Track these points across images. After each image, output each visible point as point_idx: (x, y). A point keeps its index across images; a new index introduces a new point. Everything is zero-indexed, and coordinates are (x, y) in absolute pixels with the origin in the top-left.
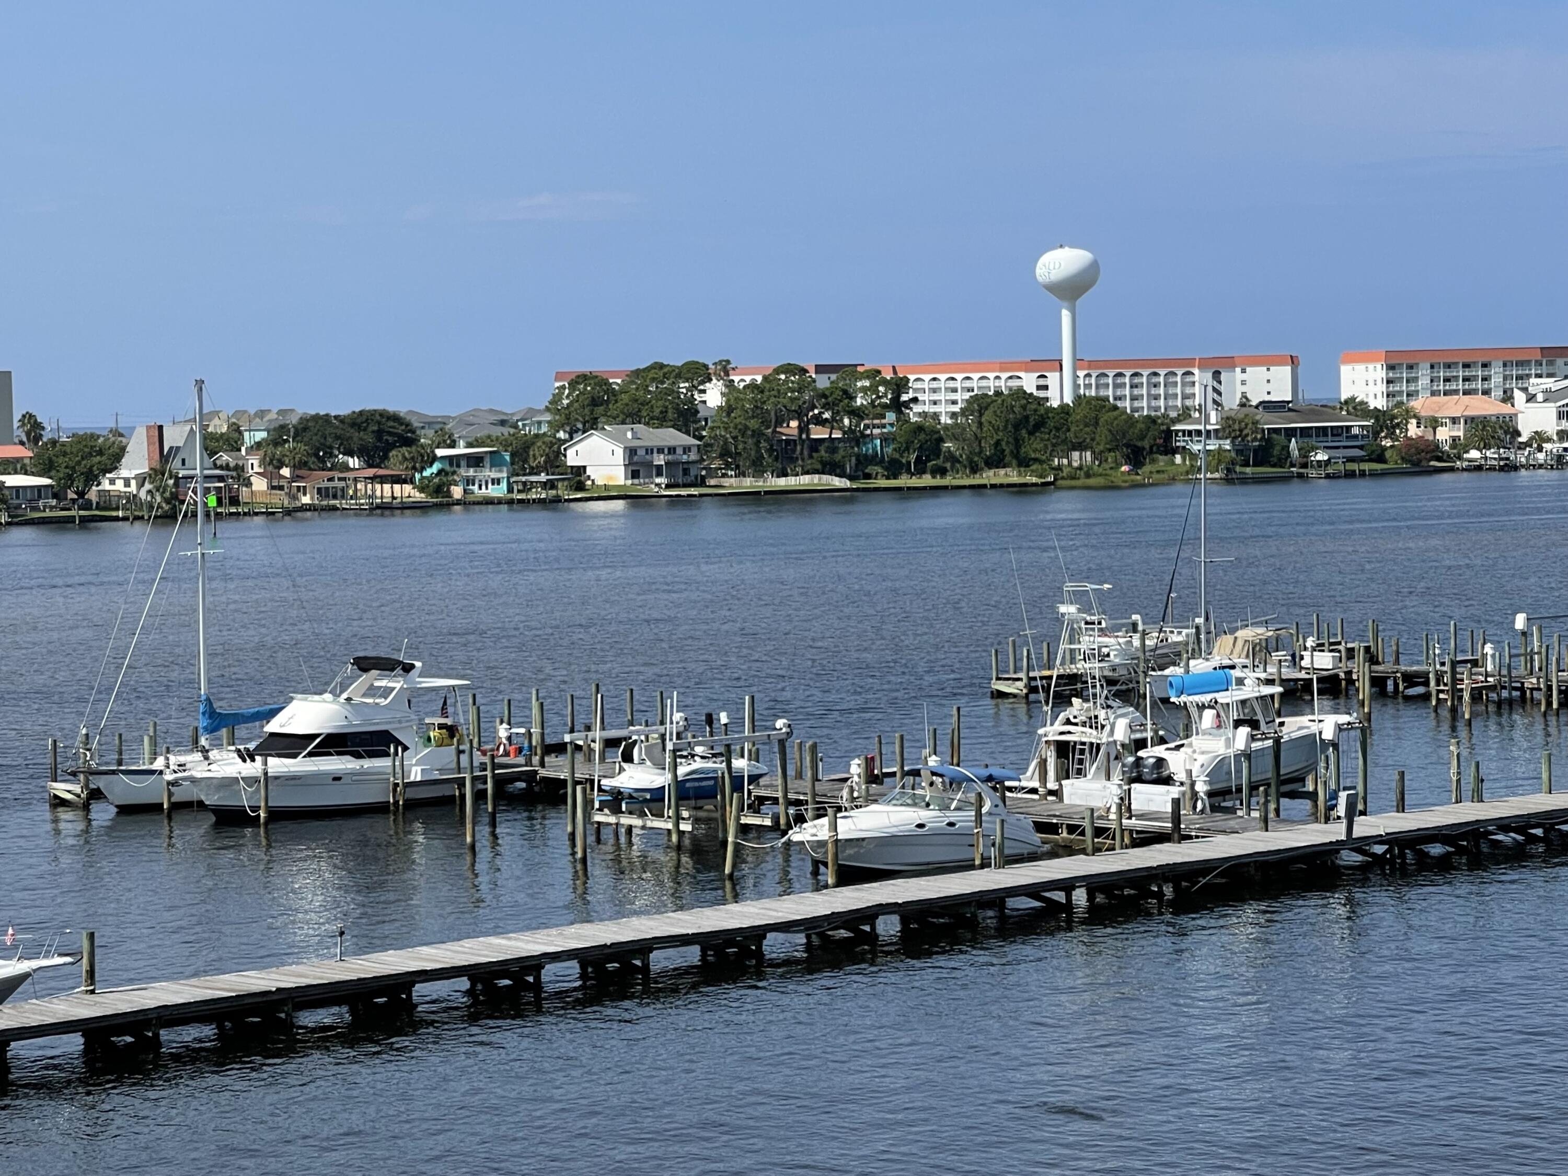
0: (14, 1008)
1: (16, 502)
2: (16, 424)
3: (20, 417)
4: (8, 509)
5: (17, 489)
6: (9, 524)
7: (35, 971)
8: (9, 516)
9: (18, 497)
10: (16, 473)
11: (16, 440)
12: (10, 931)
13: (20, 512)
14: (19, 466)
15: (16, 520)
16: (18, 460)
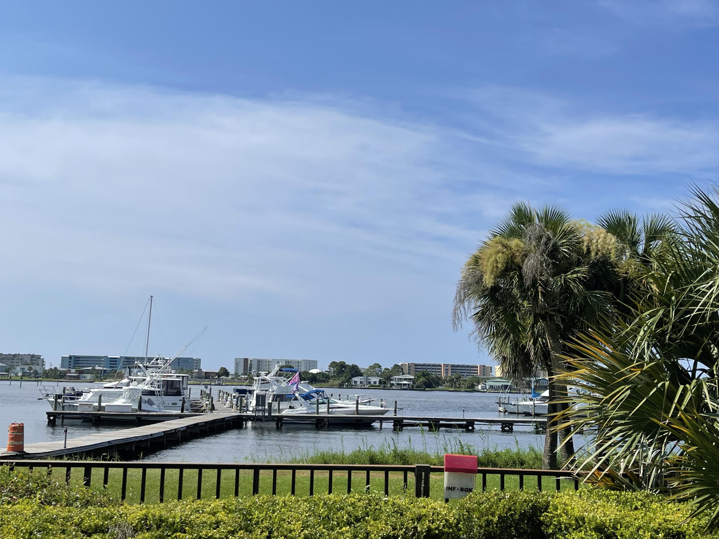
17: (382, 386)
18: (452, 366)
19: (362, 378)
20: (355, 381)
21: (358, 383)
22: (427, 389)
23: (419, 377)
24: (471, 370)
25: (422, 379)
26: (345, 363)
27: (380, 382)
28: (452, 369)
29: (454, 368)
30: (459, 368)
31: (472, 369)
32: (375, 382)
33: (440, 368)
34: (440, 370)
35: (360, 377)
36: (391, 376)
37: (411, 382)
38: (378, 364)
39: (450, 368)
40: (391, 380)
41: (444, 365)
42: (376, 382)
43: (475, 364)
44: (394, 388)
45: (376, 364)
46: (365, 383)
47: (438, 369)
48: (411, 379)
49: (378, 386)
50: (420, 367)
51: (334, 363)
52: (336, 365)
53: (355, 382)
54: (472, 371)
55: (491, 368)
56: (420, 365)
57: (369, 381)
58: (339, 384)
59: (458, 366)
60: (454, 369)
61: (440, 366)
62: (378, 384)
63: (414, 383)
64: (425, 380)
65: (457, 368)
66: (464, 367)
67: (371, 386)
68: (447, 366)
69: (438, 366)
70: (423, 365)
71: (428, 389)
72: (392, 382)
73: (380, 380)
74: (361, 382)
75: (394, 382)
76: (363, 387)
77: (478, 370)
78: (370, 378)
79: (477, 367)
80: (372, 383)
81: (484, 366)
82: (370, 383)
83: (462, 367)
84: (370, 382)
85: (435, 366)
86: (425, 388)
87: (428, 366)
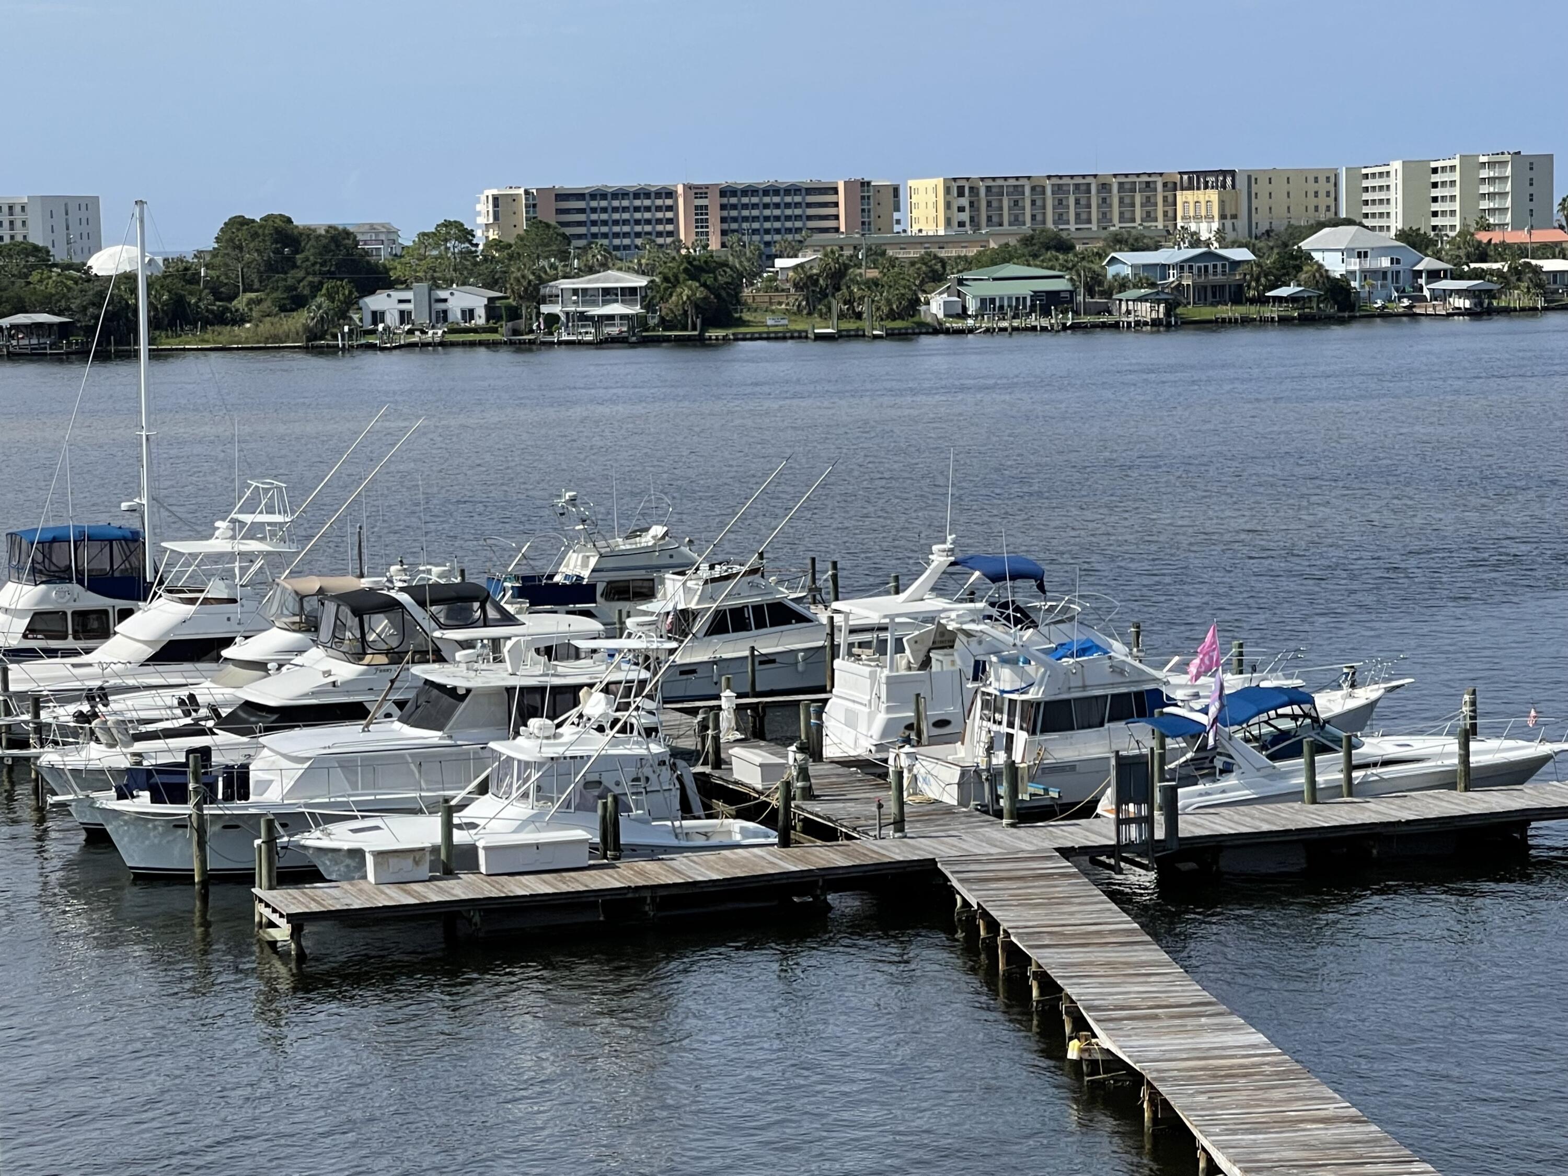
0: (1534, 789)
1: (1553, 287)
2: (1556, 208)
3: (1560, 201)
4: (1544, 295)
5: (1555, 273)
6: (1545, 309)
7: (1556, 753)
8: (1546, 301)
9: (1555, 282)
10: (1554, 257)
11: (1556, 225)
12: (1533, 713)
13: (1557, 297)
14: (1557, 250)
15: (1553, 305)
16: (1557, 244)
17: (505, 327)
18: (723, 193)
19: (409, 295)
20: (374, 313)
21: (392, 319)
22: (713, 333)
23: (672, 282)
24: (809, 205)
25: (686, 291)
26: (289, 221)
27: (491, 310)
28: (723, 207)
29: (734, 200)
30: (755, 200)
31: (811, 199)
32: (469, 314)
33: (669, 202)
34: (669, 215)
35: (397, 295)
36: (542, 281)
37: (632, 303)
38: (458, 225)
39: (713, 203)
40: (544, 300)
41: (688, 188)
42: (471, 311)
43: (824, 178)
44: (565, 337)
45: (447, 224)
46: (421, 318)
47: (659, 209)
48: (633, 291)
49: (484, 330)
50: (581, 204)
51: (239, 223)
52: (255, 235)
53: (378, 317)
54: (811, 212)
55: (896, 190)
56: (580, 196)
57: (441, 306)
58: (307, 329)
59: (750, 191)
60: (734, 207)
61: (670, 194)
62: (480, 320)
63: (649, 306)
64: (701, 293)
65: (745, 200)
66: (776, 192)
67: (452, 331)
68: (703, 195)
69: (658, 195)
70: (593, 196)
71: (721, 333)
72: (545, 309)
73: (491, 300)
74: (404, 316)
75: (556, 309)
76: (416, 338)
77: (836, 205)
78: (442, 294)
79: (835, 191)
80: (455, 315)
81: (865, 184)
82: (445, 319)
83: (766, 192)
84: (445, 312)
85: (647, 195)
86: (703, 331)
87: (615, 196)
